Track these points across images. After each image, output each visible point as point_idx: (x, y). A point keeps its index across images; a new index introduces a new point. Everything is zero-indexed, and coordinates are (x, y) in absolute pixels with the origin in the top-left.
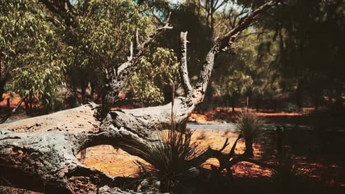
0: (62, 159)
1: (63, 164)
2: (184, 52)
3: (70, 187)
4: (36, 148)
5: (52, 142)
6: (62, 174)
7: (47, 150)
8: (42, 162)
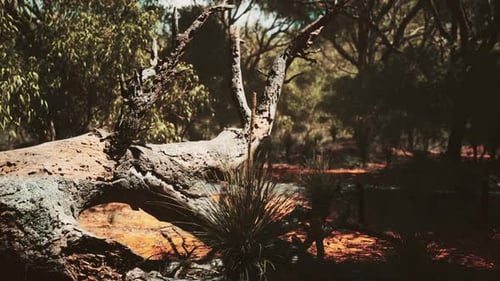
0: (56, 224)
1: (57, 232)
2: (237, 56)
3: (71, 272)
4: (11, 203)
5: (38, 193)
6: (57, 250)
7: (29, 207)
8: (21, 227)
